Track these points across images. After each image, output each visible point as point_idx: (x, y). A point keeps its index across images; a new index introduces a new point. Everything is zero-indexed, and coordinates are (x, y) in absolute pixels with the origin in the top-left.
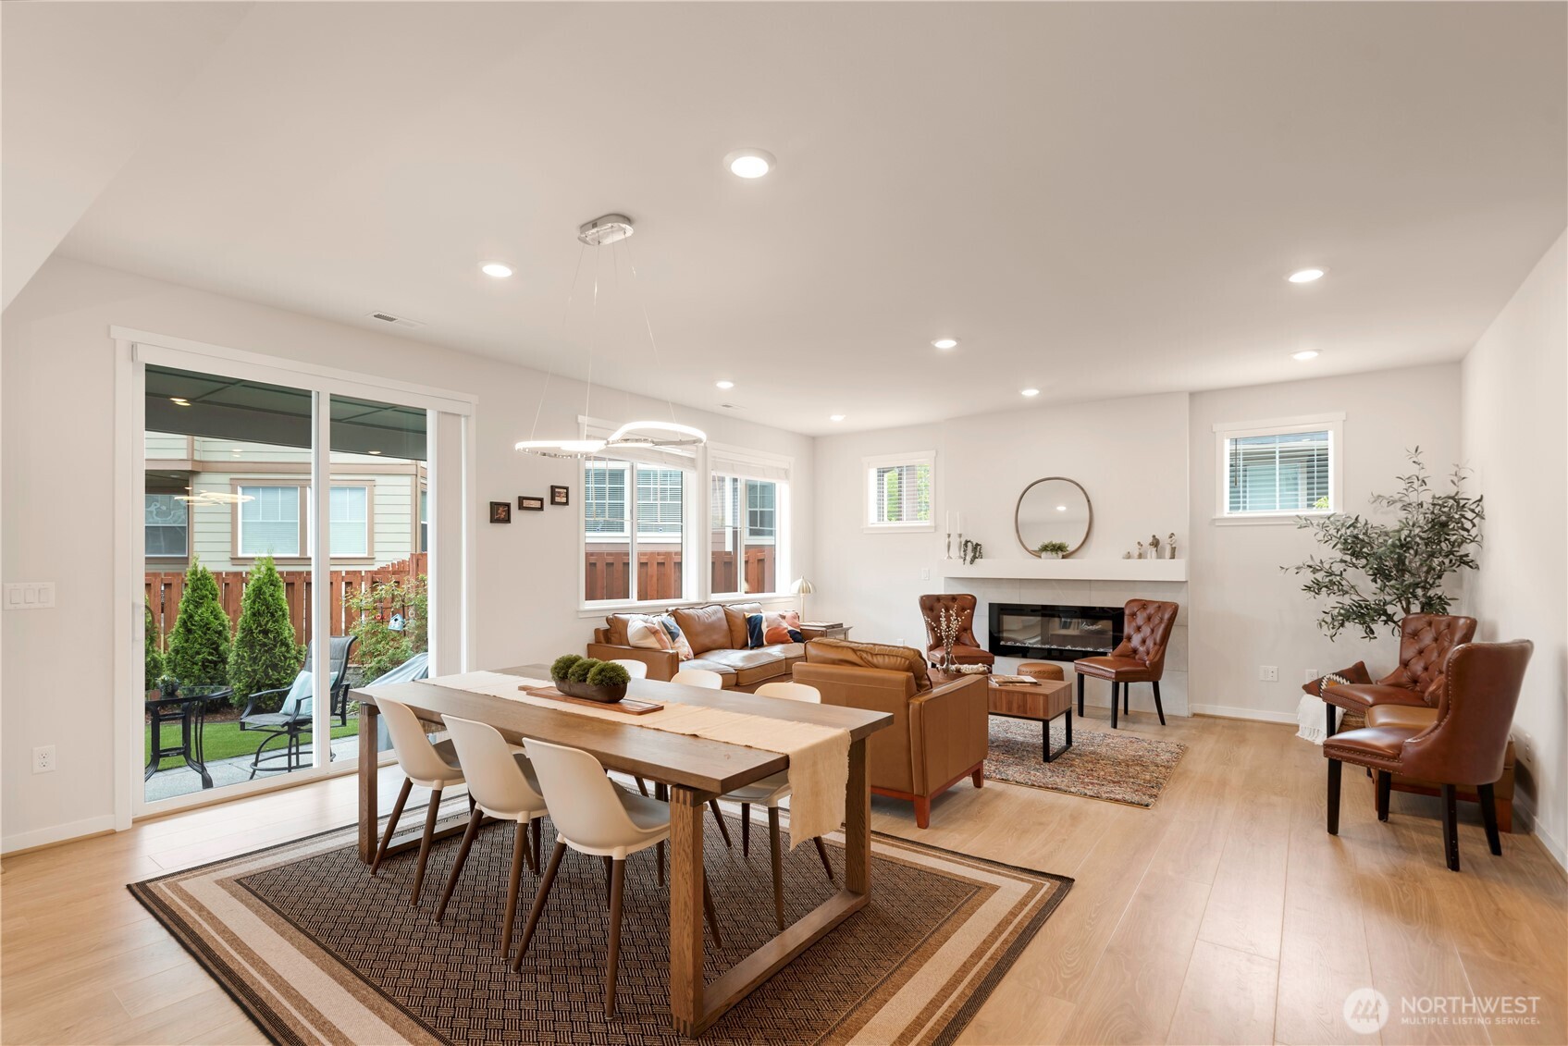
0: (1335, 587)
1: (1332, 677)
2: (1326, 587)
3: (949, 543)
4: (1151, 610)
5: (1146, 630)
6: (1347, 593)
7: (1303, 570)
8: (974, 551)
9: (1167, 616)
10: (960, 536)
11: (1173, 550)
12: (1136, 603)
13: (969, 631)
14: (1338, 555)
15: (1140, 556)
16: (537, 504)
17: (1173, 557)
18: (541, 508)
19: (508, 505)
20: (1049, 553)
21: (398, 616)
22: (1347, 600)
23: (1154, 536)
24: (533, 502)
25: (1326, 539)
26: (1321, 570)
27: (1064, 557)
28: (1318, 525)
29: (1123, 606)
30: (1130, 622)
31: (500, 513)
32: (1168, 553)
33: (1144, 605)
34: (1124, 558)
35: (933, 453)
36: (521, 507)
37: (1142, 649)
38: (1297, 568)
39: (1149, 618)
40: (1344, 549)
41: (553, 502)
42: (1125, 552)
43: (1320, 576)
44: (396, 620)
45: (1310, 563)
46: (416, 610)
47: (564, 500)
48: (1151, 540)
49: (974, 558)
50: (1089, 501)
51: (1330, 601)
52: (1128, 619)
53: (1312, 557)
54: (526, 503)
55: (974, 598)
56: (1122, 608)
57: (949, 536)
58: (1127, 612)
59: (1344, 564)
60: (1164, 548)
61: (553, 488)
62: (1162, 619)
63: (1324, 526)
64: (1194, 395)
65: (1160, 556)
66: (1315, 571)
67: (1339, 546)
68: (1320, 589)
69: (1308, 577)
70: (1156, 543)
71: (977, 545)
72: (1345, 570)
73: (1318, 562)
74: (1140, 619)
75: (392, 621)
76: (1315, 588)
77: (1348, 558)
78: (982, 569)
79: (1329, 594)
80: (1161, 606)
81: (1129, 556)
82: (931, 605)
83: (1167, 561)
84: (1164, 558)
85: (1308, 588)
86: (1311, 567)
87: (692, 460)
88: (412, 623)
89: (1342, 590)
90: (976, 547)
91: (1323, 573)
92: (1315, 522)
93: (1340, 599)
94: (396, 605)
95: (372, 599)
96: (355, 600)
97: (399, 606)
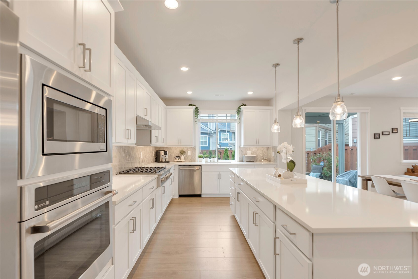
16: (388, 133)
18: (389, 134)
19: (379, 134)
21: (323, 162)
24: (386, 133)
31: (376, 136)
36: (383, 134)
41: (392, 132)
44: (322, 163)
46: (327, 161)
47: (396, 131)
54: (384, 133)
61: (392, 129)
75: (321, 163)
88: (326, 164)
94: (322, 159)
95: (316, 158)
96: (312, 158)
97: (323, 159)
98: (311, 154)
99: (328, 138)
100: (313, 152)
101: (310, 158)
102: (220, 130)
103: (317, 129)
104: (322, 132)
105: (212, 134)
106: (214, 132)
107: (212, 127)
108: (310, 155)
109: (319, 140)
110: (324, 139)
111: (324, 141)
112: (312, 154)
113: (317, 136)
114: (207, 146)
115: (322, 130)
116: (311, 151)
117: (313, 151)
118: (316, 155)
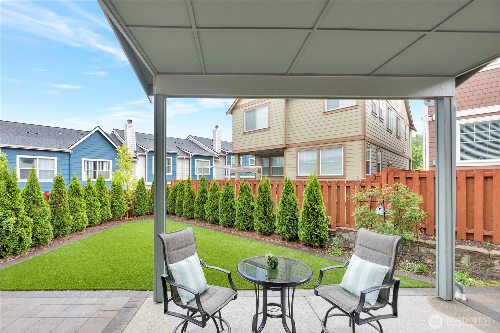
21: (381, 207)
44: (380, 209)
75: (377, 209)
88: (390, 212)
94: (380, 200)
95: (365, 196)
96: (356, 196)
97: (382, 201)
98: (354, 188)
99: (382, 161)
100: (359, 183)
101: (352, 196)
102: (228, 152)
103: (365, 144)
104: (373, 150)
105: (217, 158)
106: (219, 155)
107: (217, 149)
108: (352, 190)
109: (368, 163)
110: (375, 161)
111: (375, 165)
112: (356, 187)
113: (365, 155)
114: (209, 174)
115: (372, 146)
116: (354, 181)
117: (359, 181)
118: (365, 191)
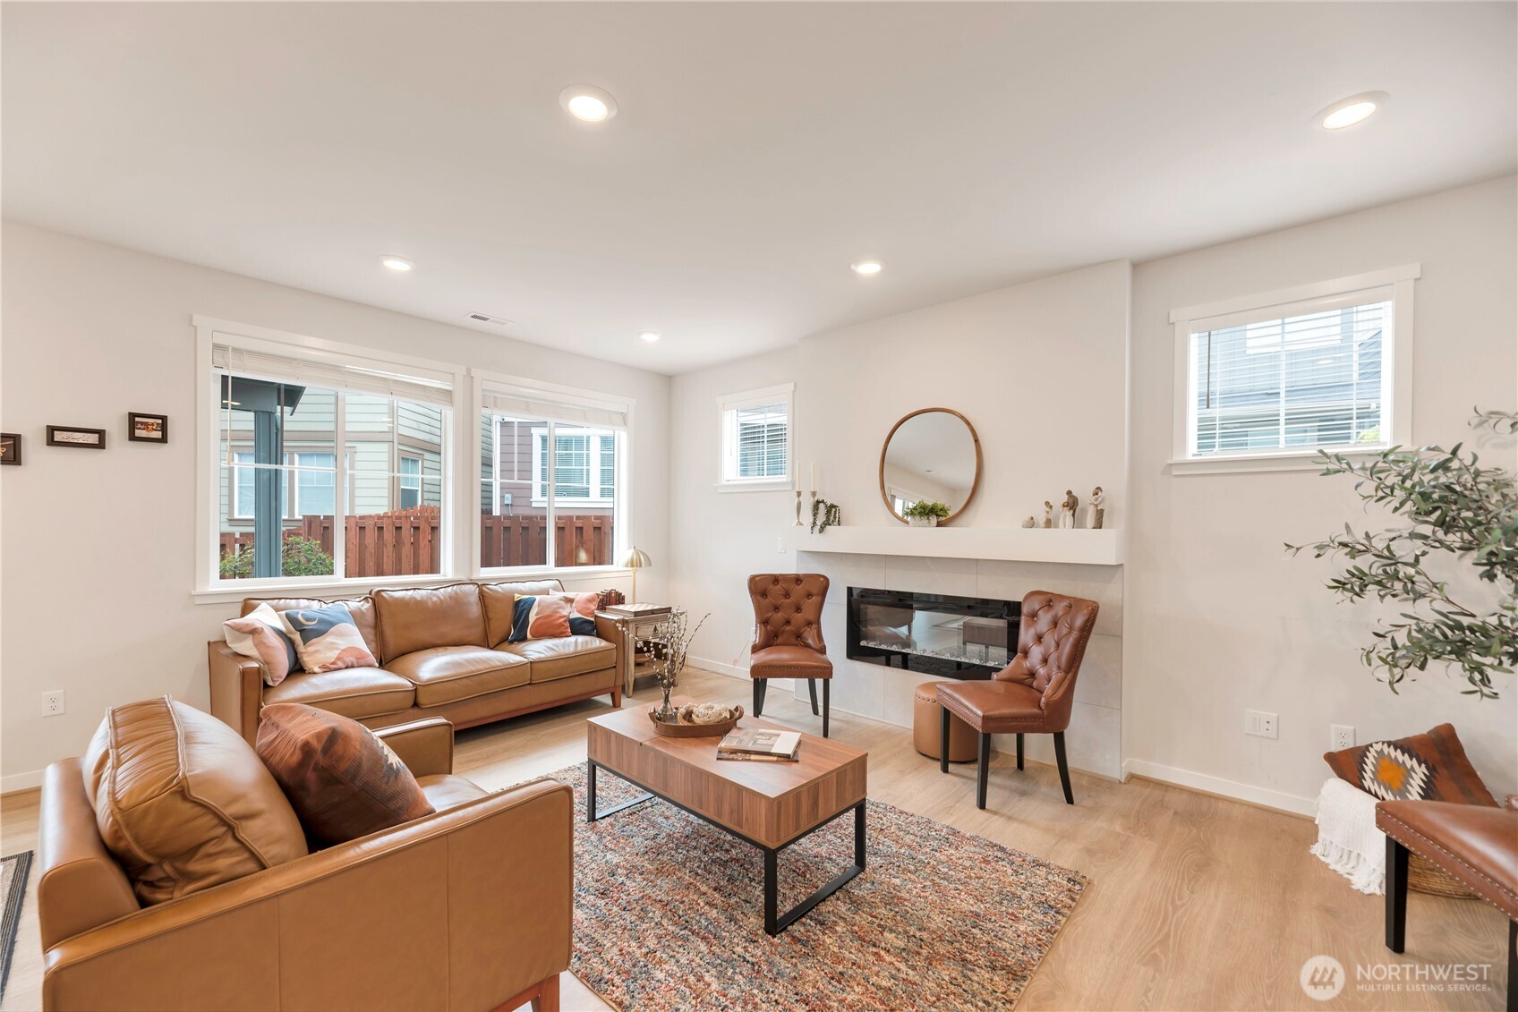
0: (1398, 586)
1: (1386, 749)
2: (1379, 583)
3: (799, 504)
4: (1060, 608)
5: (1050, 640)
6: (1424, 596)
7: (1330, 552)
8: (828, 514)
9: (1079, 622)
10: (814, 494)
11: (1100, 515)
12: (1041, 597)
13: (814, 626)
14: (1404, 523)
15: (1048, 524)
16: (90, 439)
17: (1099, 525)
18: (101, 446)
19: (15, 438)
20: (918, 518)
22: (1426, 612)
23: (1069, 493)
24: (79, 435)
25: (1380, 494)
26: (1367, 551)
27: (939, 525)
28: (1363, 469)
29: (1020, 600)
30: (1028, 627)
32: (1090, 519)
33: (1049, 600)
34: (1024, 527)
35: (791, 386)
36: (51, 442)
37: (1042, 671)
38: (1320, 547)
39: (1055, 624)
40: (1418, 513)
41: (132, 437)
42: (1027, 518)
43: (1363, 562)
45: (1345, 539)
47: (158, 435)
48: (1065, 498)
49: (827, 523)
50: (976, 441)
51: (1385, 611)
52: (1027, 623)
53: (1347, 527)
55: (827, 580)
56: (1020, 603)
57: (799, 494)
58: (1025, 609)
59: (1419, 542)
60: (1084, 511)
62: (1071, 628)
63: (1373, 471)
64: (1139, 266)
65: (1078, 523)
66: (1354, 552)
67: (1409, 506)
68: (1363, 587)
69: (1341, 564)
70: (1072, 504)
71: (833, 506)
72: (1424, 554)
73: (1361, 538)
74: (1044, 620)
76: (1355, 584)
77: (1427, 530)
78: (836, 539)
79: (1382, 597)
80: (1074, 604)
81: (1031, 523)
82: (763, 588)
83: (1089, 532)
84: (1086, 528)
85: (1340, 585)
86: (1345, 545)
87: (449, 393)
89: (1413, 590)
90: (831, 508)
91: (1369, 558)
92: (1356, 466)
93: (1409, 608)
